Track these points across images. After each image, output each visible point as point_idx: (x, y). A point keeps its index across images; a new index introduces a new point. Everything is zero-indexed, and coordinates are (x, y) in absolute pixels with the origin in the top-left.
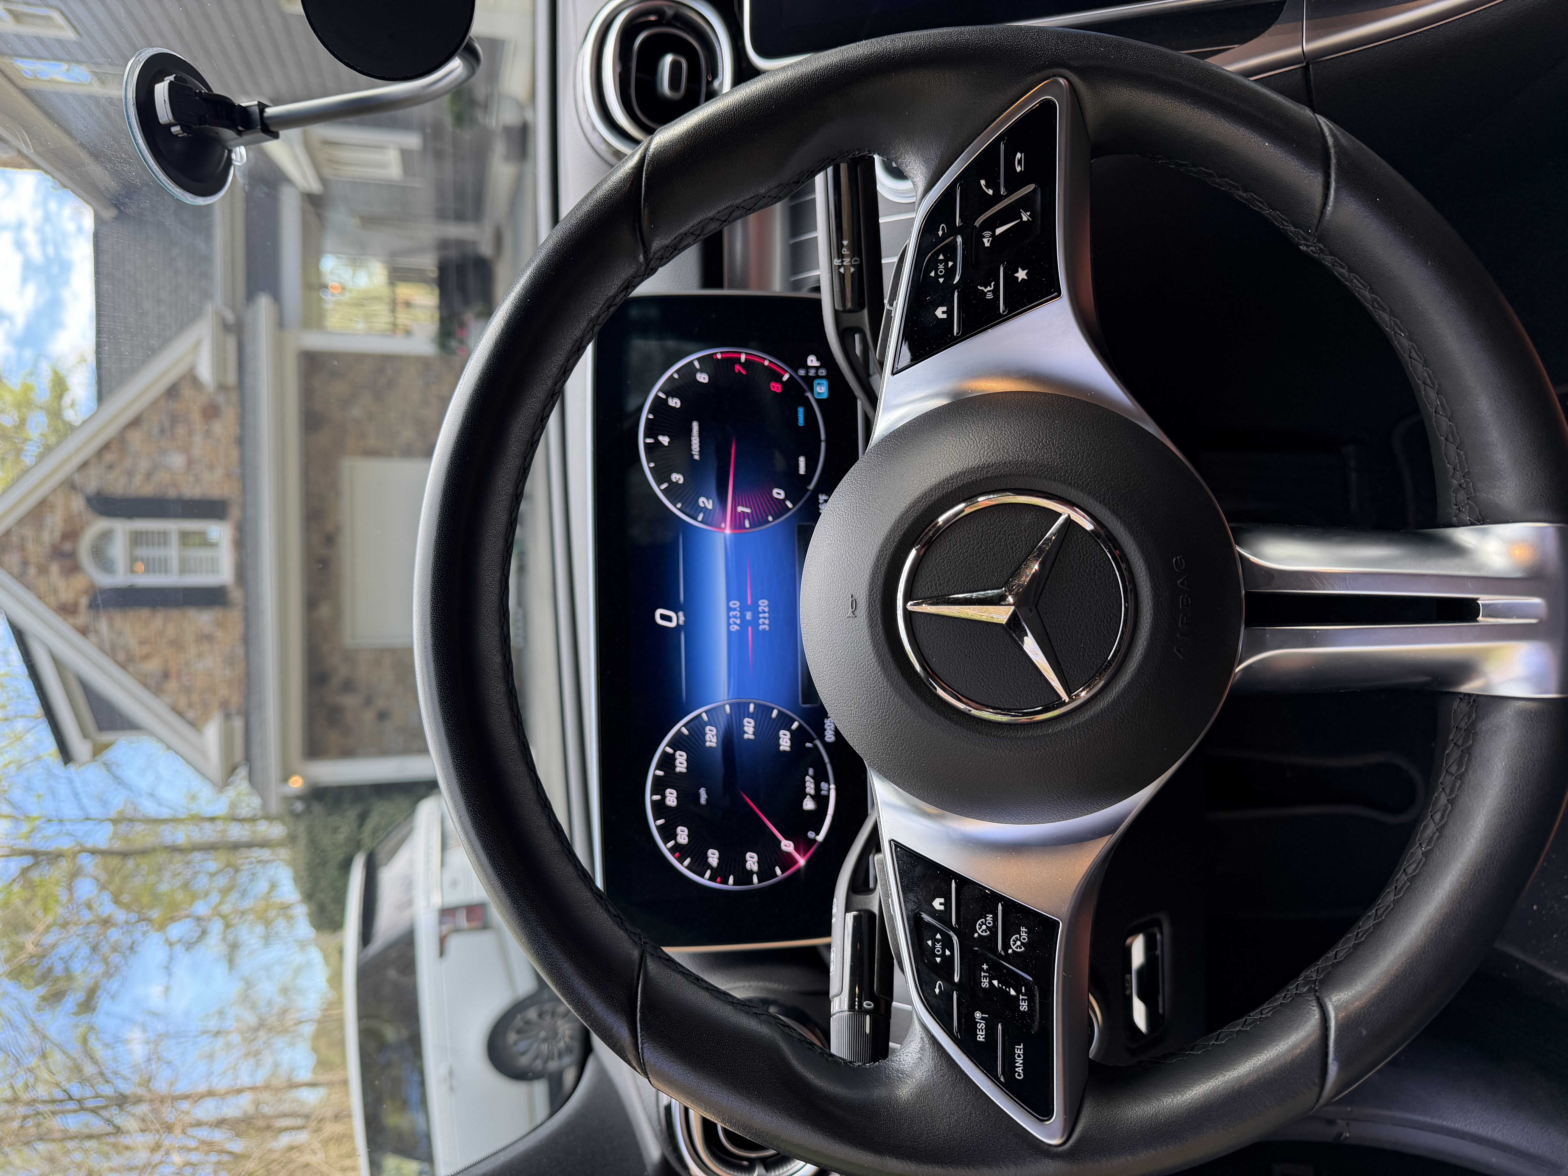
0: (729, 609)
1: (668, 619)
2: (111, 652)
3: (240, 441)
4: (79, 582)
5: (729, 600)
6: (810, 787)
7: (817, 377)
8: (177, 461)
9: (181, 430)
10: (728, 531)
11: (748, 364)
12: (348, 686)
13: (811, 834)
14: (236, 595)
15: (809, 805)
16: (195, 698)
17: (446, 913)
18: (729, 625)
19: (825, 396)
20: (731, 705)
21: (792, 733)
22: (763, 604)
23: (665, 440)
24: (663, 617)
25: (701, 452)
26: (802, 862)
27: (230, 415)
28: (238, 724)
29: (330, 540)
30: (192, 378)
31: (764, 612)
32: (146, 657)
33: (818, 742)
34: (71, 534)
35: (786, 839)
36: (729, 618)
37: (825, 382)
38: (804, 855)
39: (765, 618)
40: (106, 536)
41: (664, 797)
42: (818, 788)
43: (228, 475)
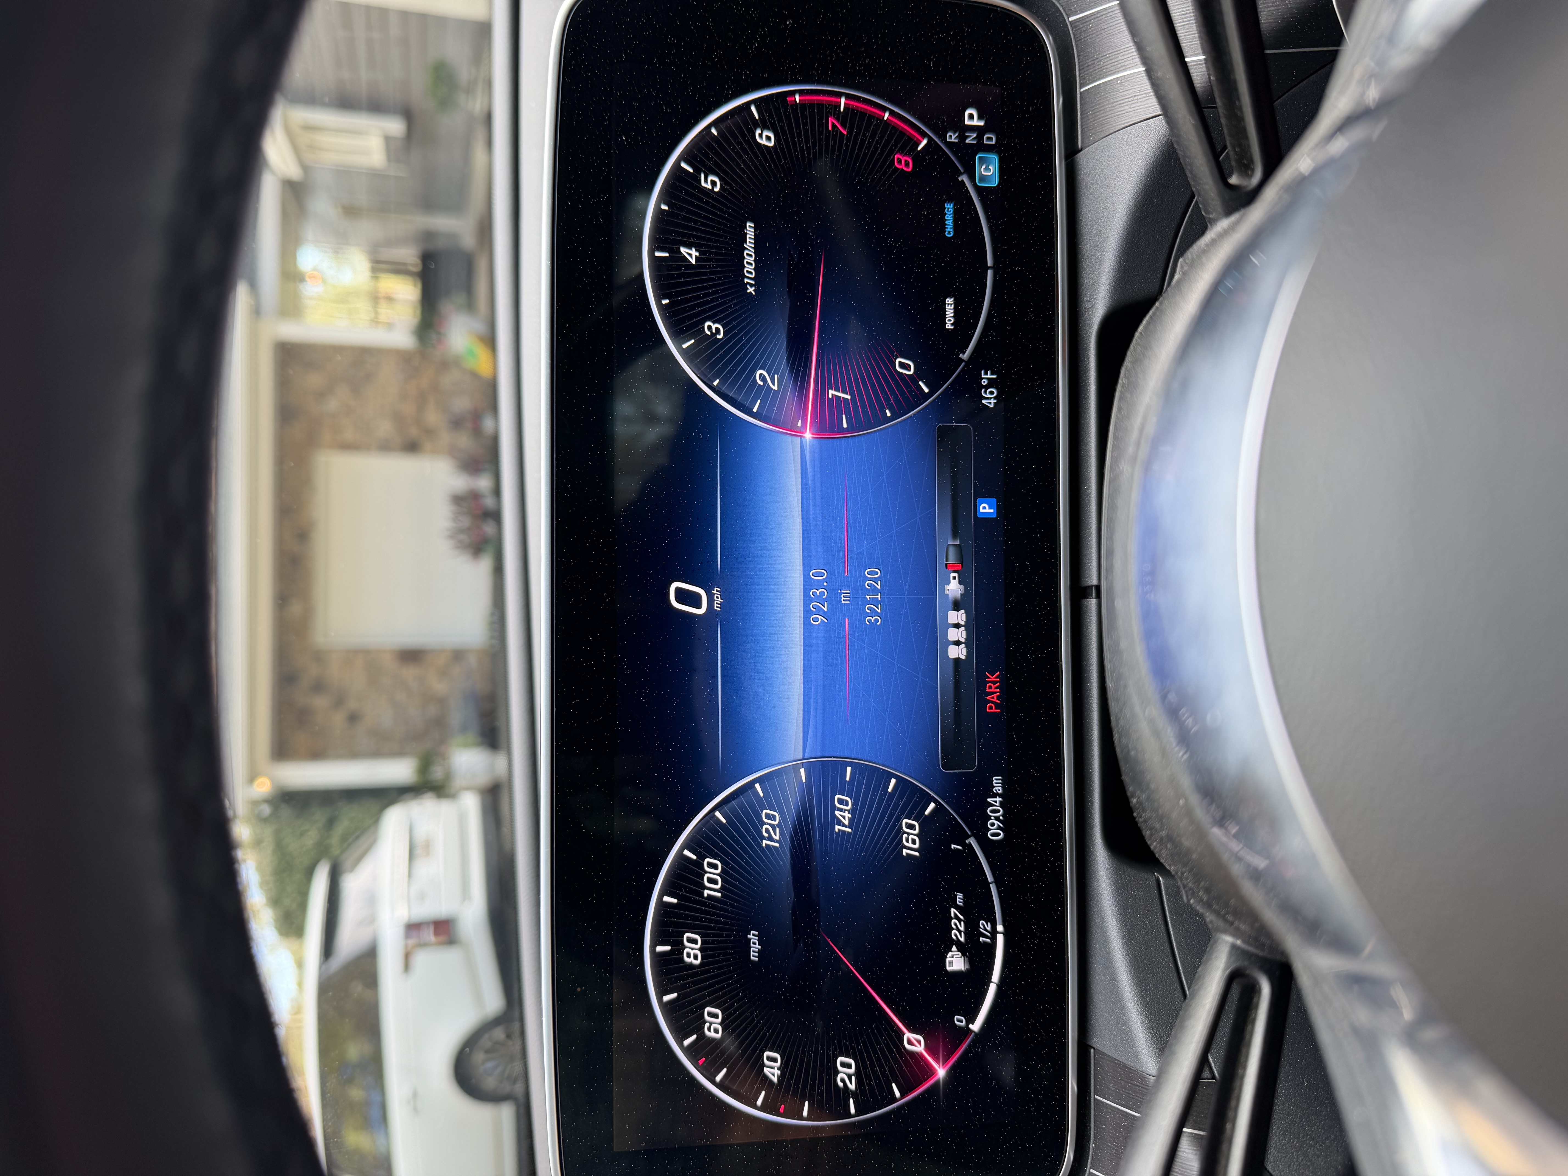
0: (808, 584)
1: (692, 599)
5: (807, 566)
6: (958, 930)
7: (981, 147)
10: (808, 435)
11: (850, 116)
12: (319, 687)
13: (959, 1021)
15: (956, 962)
17: (413, 928)
18: (807, 613)
19: (995, 183)
20: (809, 768)
21: (925, 823)
22: (873, 576)
23: (691, 254)
24: (681, 595)
25: (758, 280)
26: (941, 1072)
29: (303, 536)
31: (875, 591)
33: (972, 841)
35: (913, 1030)
36: (807, 600)
37: (994, 158)
38: (946, 1061)
39: (875, 602)
41: (678, 947)
42: (972, 931)
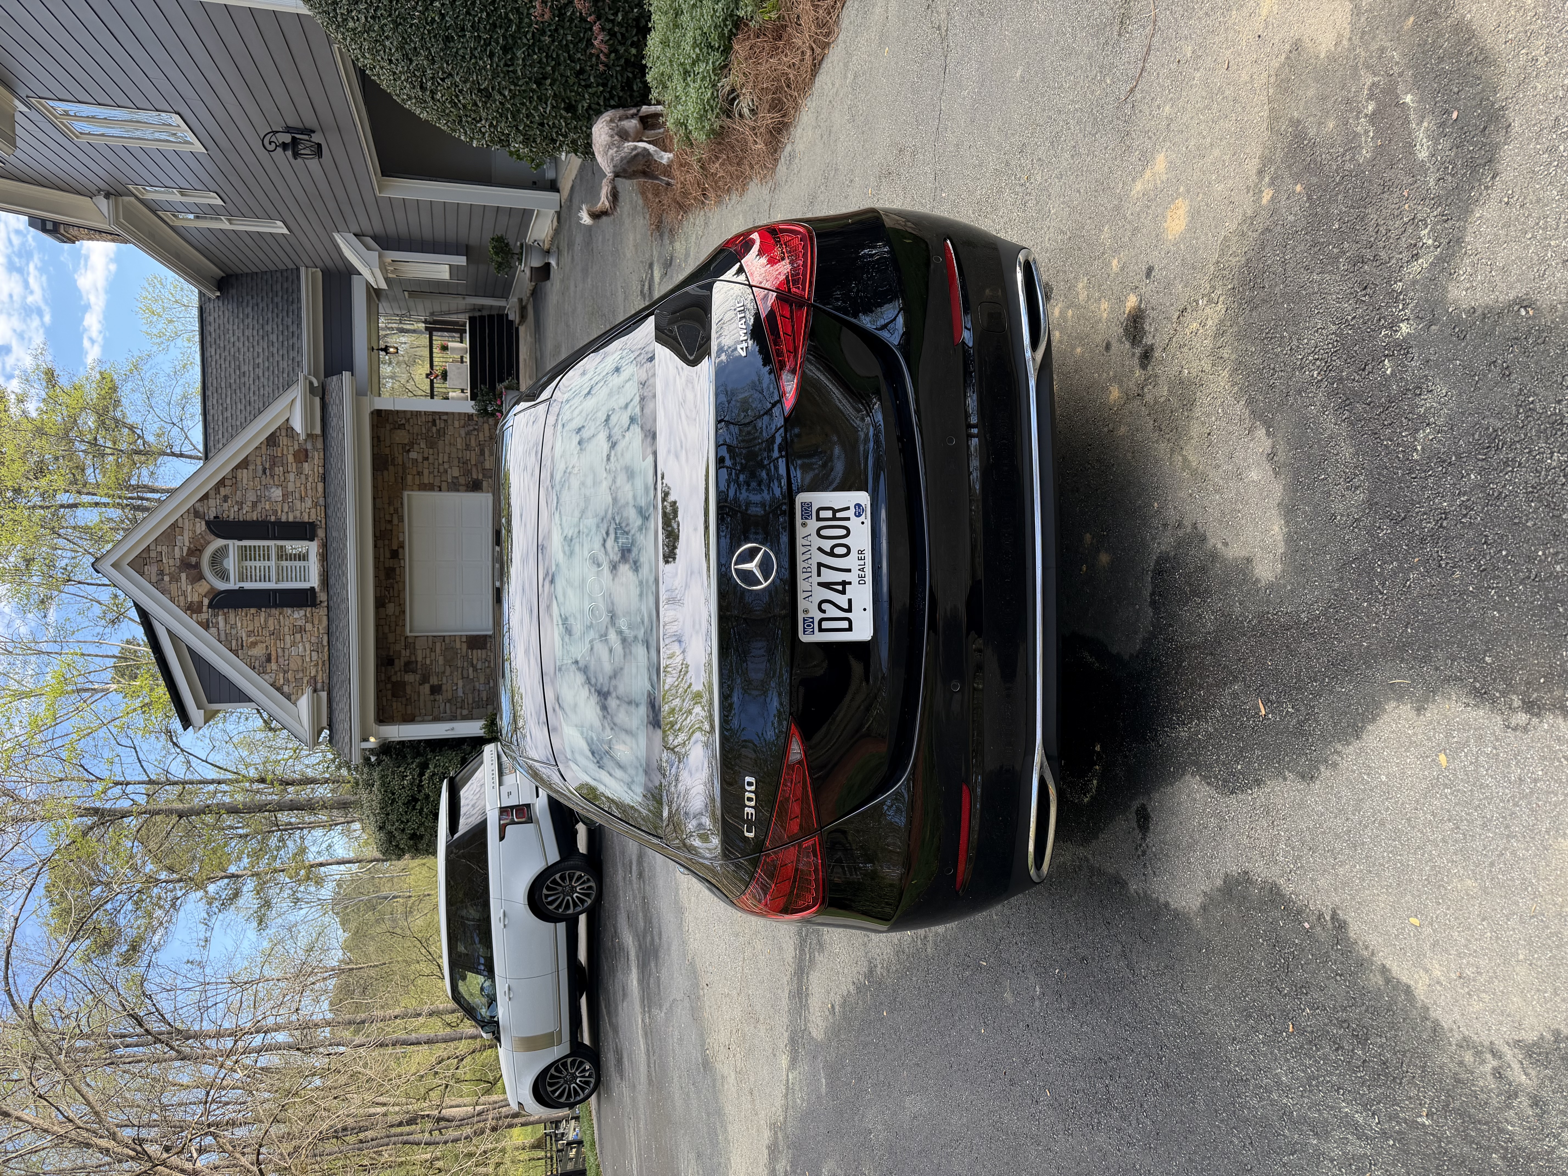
2: (226, 641)
3: (324, 478)
4: (203, 588)
8: (277, 493)
9: (279, 470)
14: (322, 596)
16: (290, 675)
17: (504, 811)
27: (317, 458)
28: (324, 695)
29: (395, 554)
30: (287, 428)
32: (254, 644)
34: (196, 550)
40: (223, 552)
43: (316, 505)
